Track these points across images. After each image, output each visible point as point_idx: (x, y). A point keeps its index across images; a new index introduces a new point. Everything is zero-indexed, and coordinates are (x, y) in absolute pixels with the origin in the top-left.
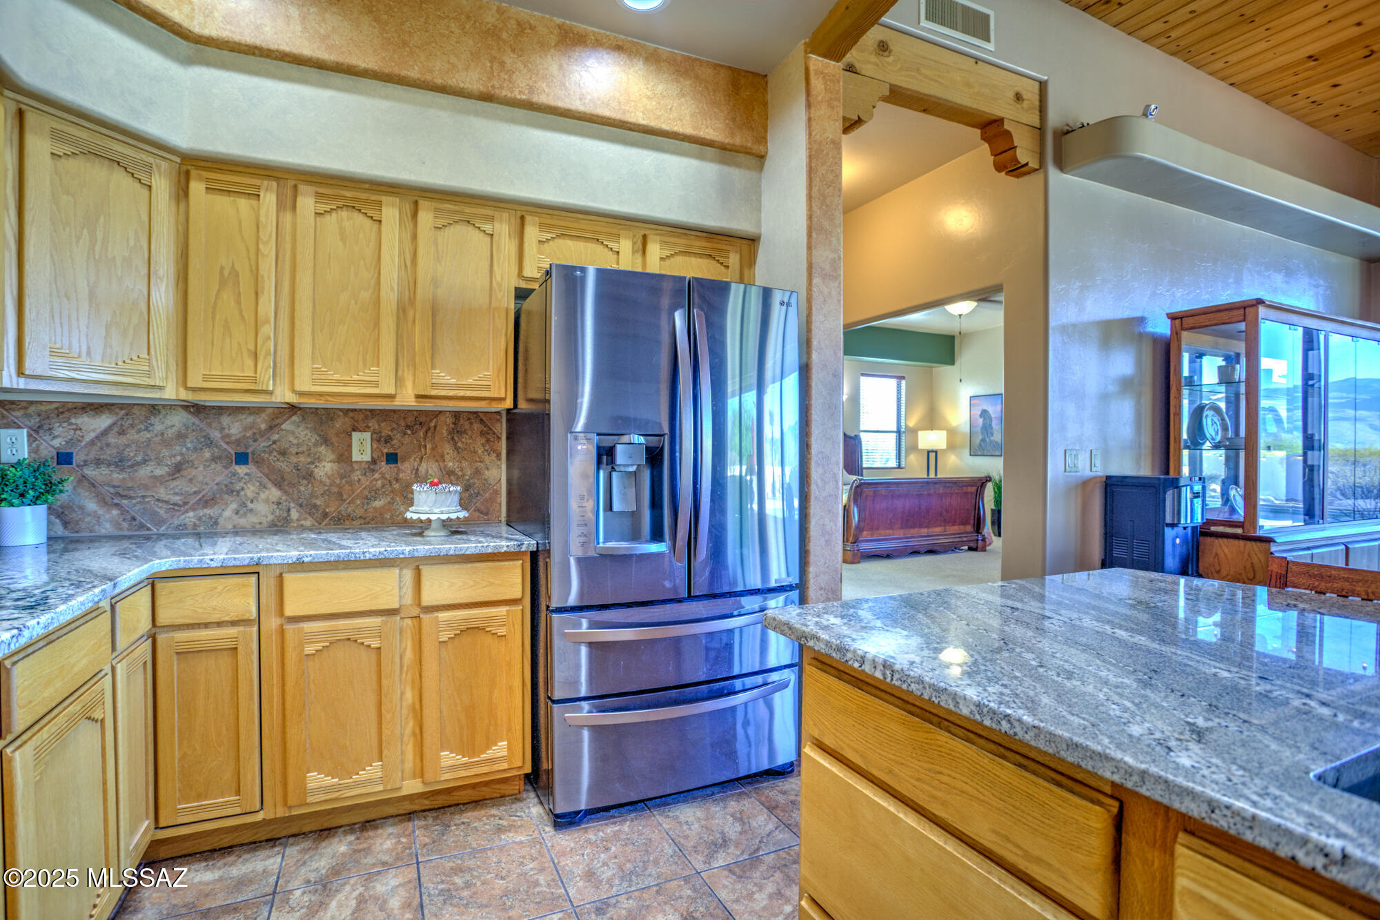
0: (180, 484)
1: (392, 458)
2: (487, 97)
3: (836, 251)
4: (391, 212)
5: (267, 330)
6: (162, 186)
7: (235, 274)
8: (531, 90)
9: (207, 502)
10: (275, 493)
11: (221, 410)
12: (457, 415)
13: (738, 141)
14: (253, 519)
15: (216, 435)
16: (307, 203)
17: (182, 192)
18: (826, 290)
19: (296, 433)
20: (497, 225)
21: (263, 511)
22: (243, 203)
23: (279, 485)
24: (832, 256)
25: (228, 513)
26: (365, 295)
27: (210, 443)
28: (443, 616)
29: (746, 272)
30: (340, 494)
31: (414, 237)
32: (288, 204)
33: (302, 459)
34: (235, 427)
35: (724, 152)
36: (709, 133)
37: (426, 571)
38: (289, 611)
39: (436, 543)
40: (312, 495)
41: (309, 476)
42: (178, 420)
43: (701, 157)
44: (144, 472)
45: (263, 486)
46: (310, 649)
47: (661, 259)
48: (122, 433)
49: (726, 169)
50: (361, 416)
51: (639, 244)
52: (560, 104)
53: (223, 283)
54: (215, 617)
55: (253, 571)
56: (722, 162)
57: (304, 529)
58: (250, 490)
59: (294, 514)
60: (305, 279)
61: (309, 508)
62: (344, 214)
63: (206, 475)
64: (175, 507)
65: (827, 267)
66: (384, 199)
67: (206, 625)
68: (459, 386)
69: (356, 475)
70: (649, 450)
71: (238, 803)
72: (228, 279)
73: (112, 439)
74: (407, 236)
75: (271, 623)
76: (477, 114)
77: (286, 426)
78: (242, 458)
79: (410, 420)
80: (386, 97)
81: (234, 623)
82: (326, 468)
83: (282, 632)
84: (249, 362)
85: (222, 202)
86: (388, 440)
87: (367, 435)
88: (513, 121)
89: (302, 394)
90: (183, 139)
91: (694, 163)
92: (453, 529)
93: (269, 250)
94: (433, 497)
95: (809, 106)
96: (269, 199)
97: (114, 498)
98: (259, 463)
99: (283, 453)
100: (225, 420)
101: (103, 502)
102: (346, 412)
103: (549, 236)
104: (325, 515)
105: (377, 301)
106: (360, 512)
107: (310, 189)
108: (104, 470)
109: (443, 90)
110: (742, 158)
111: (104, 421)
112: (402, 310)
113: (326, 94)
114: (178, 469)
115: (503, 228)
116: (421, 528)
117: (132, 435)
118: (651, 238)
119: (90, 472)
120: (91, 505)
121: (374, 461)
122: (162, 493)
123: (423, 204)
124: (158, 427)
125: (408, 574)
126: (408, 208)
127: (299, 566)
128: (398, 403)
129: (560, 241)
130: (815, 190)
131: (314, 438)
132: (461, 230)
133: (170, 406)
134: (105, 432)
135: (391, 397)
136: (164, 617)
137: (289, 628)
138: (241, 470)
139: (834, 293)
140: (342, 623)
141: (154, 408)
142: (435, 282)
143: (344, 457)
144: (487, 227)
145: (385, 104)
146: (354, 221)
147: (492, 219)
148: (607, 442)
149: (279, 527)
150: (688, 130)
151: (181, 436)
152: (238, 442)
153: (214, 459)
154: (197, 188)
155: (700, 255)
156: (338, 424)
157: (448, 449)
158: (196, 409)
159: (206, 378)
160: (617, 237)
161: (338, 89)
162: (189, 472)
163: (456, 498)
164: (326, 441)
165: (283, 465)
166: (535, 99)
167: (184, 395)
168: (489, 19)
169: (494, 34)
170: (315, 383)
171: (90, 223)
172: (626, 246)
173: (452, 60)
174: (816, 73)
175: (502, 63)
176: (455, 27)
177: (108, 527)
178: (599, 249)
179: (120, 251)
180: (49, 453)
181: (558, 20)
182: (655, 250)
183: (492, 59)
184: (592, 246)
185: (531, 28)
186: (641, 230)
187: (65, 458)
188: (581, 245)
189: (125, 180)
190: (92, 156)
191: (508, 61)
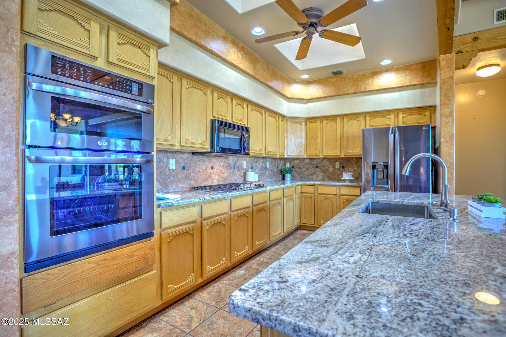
0: (308, 172)
1: (343, 167)
2: (356, 93)
3: (452, 109)
4: (339, 120)
5: (319, 145)
6: (303, 124)
8: (365, 88)
9: (312, 175)
10: (322, 174)
11: (314, 159)
12: (357, 158)
13: (425, 82)
14: (319, 178)
15: (313, 163)
16: (324, 122)
17: (306, 124)
18: (447, 121)
19: (326, 163)
20: (360, 118)
21: (320, 177)
22: (315, 124)
23: (323, 172)
24: (449, 110)
25: (315, 177)
26: (335, 137)
27: (312, 165)
28: (344, 197)
29: (433, 116)
30: (333, 174)
31: (343, 124)
32: (321, 122)
33: (327, 167)
34: (316, 162)
35: (422, 86)
36: (416, 83)
37: (341, 188)
38: (319, 192)
39: (347, 183)
40: (329, 174)
41: (328, 171)
42: (307, 161)
43: (414, 89)
44: (303, 169)
45: (320, 172)
46: (322, 199)
47: (403, 118)
48: (300, 163)
49: (423, 90)
50: (337, 159)
51: (397, 115)
52: (372, 89)
53: (312, 138)
54: (309, 192)
55: (314, 185)
56: (421, 88)
57: (327, 180)
58: (318, 173)
59: (325, 178)
60: (324, 135)
61: (328, 177)
62: (330, 122)
63: (312, 170)
64: (307, 176)
65: (448, 114)
66: (337, 118)
67: (308, 193)
68: (352, 153)
69: (336, 171)
71: (310, 222)
72: (313, 137)
74: (342, 124)
75: (317, 194)
76: (354, 97)
77: (324, 161)
78: (317, 167)
79: (347, 160)
80: (337, 99)
81: (311, 193)
82: (331, 169)
83: (318, 196)
84: (316, 151)
85: (312, 124)
86: (342, 164)
87: (338, 163)
88: (362, 96)
89: (324, 156)
90: (306, 116)
91: (412, 91)
92: (350, 181)
93: (319, 131)
94: (346, 175)
95: (440, 70)
96: (319, 122)
97: (299, 174)
98: (320, 168)
99: (324, 166)
100: (315, 160)
101: (298, 174)
102: (334, 158)
103: (372, 118)
104: (331, 178)
105: (337, 138)
106: (337, 178)
107: (324, 119)
108: (298, 169)
109: (347, 94)
110: (428, 85)
111: (298, 161)
112: (341, 138)
114: (308, 169)
115: (362, 119)
116: (345, 181)
117: (301, 163)
118: (399, 113)
119: (296, 169)
120: (296, 175)
121: (340, 168)
122: (305, 173)
123: (345, 117)
124: (305, 162)
125: (338, 188)
126: (342, 118)
127: (320, 185)
128: (341, 157)
129: (375, 119)
130: (443, 93)
131: (329, 163)
132: (352, 121)
133: (306, 158)
134: (298, 163)
135: (339, 155)
136: (302, 191)
137: (319, 195)
138: (317, 169)
139: (450, 121)
140: (327, 196)
141: (304, 159)
142: (347, 132)
143: (334, 167)
144: (358, 119)
146: (332, 123)
147: (359, 117)
148: (375, 164)
149: (323, 180)
150: (408, 84)
151: (308, 163)
152: (316, 164)
153: (313, 167)
154: (308, 123)
155: (416, 114)
156: (333, 161)
157: (355, 166)
158: (310, 159)
159: (310, 154)
160: (390, 115)
161: (328, 100)
162: (309, 170)
163: (351, 175)
164: (331, 164)
165: (323, 169)
166: (366, 90)
167: (307, 157)
168: (355, 77)
169: (356, 80)
170: (326, 153)
171: (294, 133)
172: (392, 116)
173: (348, 88)
174: (443, 60)
175: (358, 85)
176: (348, 81)
177: (298, 179)
178: (385, 118)
179: (298, 136)
180: (291, 166)
181: (371, 71)
182: (401, 116)
183: (356, 85)
184: (383, 118)
185: (365, 75)
186: (396, 111)
187: (293, 167)
188: (380, 119)
189: (298, 125)
190: (294, 122)
191: (360, 84)
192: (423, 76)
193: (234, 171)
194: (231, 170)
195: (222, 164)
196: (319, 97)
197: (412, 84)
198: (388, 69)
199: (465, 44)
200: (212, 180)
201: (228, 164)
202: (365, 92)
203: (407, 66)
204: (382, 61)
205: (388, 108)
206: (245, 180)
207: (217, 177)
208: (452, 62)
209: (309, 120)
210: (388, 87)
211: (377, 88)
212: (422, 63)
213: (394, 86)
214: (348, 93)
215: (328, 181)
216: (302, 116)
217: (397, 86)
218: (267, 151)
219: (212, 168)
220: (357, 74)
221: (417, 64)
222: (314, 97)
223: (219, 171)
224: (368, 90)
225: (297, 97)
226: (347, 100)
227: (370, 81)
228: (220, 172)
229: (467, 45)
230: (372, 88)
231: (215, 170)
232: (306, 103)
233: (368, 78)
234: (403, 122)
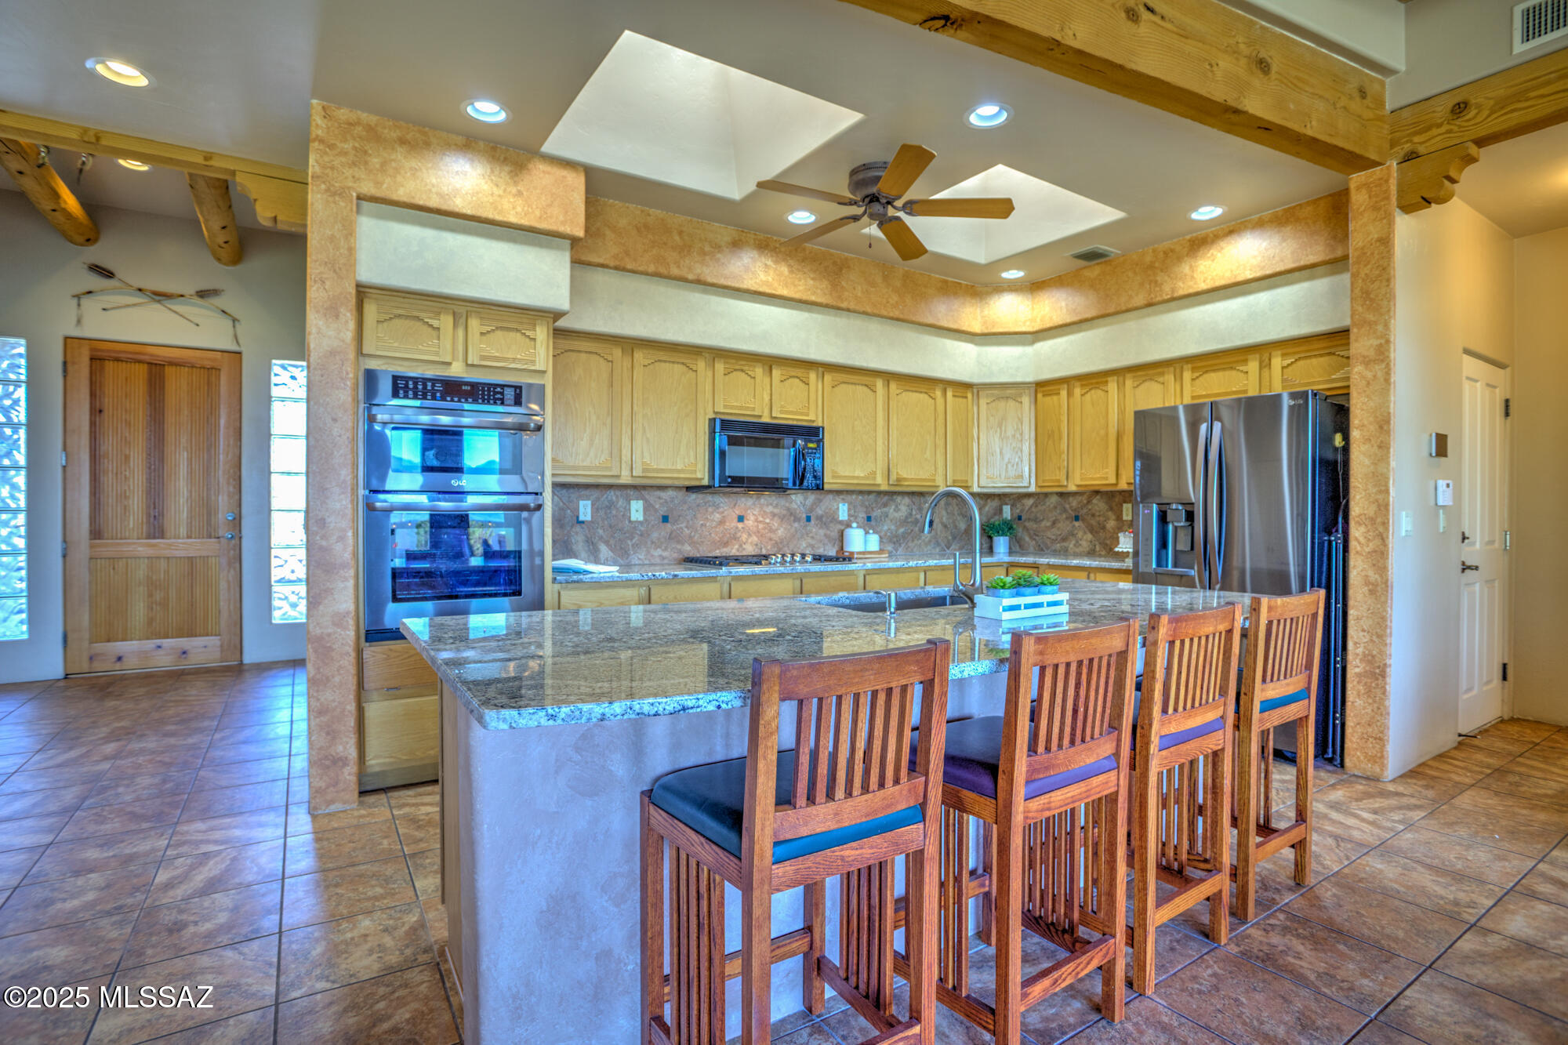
0: (1054, 530)
2: (1150, 305)
3: (1385, 336)
4: (1113, 385)
5: (1064, 456)
6: (1026, 400)
7: (1053, 431)
8: (1173, 290)
9: (1064, 540)
10: (1089, 536)
11: (1069, 494)
14: (1081, 550)
15: (1067, 506)
16: (1078, 391)
17: (1035, 401)
19: (1099, 504)
20: (1166, 377)
21: (1085, 546)
22: (1055, 398)
23: (1091, 533)
24: (1376, 342)
25: (1072, 545)
26: (1102, 432)
27: (1065, 510)
31: (1124, 394)
32: (1071, 393)
33: (1102, 519)
34: (1074, 502)
36: (1312, 259)
40: (1105, 538)
41: (1104, 528)
42: (1054, 499)
43: (1309, 278)
44: (1043, 524)
45: (1085, 533)
47: (1283, 368)
48: (1036, 506)
50: (1127, 495)
51: (1265, 361)
52: (1191, 291)
53: (1049, 437)
57: (1100, 556)
58: (1080, 535)
59: (1098, 548)
60: (1078, 429)
61: (1105, 545)
62: (1093, 392)
63: (1064, 526)
64: (1053, 541)
65: (1372, 353)
66: (1109, 379)
69: (1125, 528)
72: (1051, 434)
73: (1033, 509)
74: (1121, 395)
76: (1149, 315)
77: (1095, 501)
78: (1077, 518)
80: (1105, 325)
82: (1112, 524)
84: (1059, 473)
85: (1048, 399)
87: (1130, 505)
88: (1170, 311)
89: (1078, 486)
90: (1030, 379)
91: (1306, 285)
93: (1065, 417)
95: (1354, 220)
96: (1064, 393)
97: (1034, 536)
98: (1083, 520)
99: (1093, 515)
100: (1071, 499)
101: (1031, 537)
102: (1118, 493)
103: (1197, 374)
105: (1107, 435)
107: (1078, 384)
108: (1032, 523)
109: (1128, 310)
111: (1031, 502)
112: (1119, 437)
114: (1054, 523)
115: (1169, 378)
117: (1040, 508)
118: (1273, 354)
119: (1027, 524)
120: (1026, 539)
122: (1049, 534)
123: (1128, 375)
124: (1048, 503)
126: (1120, 381)
129: (1205, 376)
131: (1106, 507)
132: (1147, 384)
134: (1031, 506)
135: (1116, 485)
138: (1077, 524)
139: (1380, 374)
143: (1119, 518)
144: (1161, 379)
145: (1109, 328)
146: (1096, 394)
147: (1162, 374)
149: (1091, 553)
150: (1290, 265)
151: (1055, 508)
152: (1075, 510)
153: (1067, 518)
154: (1040, 396)
155: (1321, 355)
156: (1116, 500)
159: (1044, 481)
160: (1245, 361)
161: (1085, 330)
162: (1059, 525)
164: (1111, 509)
165: (1093, 522)
166: (1176, 295)
168: (1148, 259)
169: (1151, 266)
170: (1082, 479)
171: (1000, 425)
172: (1253, 366)
173: (1130, 292)
174: (1358, 188)
175: (1156, 282)
176: (1130, 274)
177: (1031, 549)
178: (1234, 373)
179: (1010, 433)
180: (1015, 515)
181: (1188, 237)
182: (1277, 362)
183: (1150, 282)
184: (1227, 373)
185: (1172, 251)
186: (1264, 350)
187: (1020, 518)
188: (1221, 374)
189: (1011, 403)
190: (999, 398)
191: (1159, 278)
192: (1334, 238)
193: (806, 526)
194: (796, 525)
195: (770, 509)
196: (1061, 323)
197: (1302, 263)
198: (1229, 228)
199: (1429, 128)
200: (741, 546)
201: (788, 509)
202: (1173, 299)
203: (1286, 211)
204: (1195, 209)
205: (1238, 342)
206: (842, 548)
207: (755, 539)
208: (1387, 191)
209: (1043, 387)
210: (1233, 280)
211: (1203, 286)
212: (1330, 195)
213: (1249, 275)
214: (1130, 306)
215: (1105, 556)
216: (1019, 379)
217: (1258, 274)
218: (893, 477)
219: (741, 519)
220: (1154, 251)
221: (1315, 202)
222: (1048, 325)
223: (761, 526)
224: (1181, 292)
225: (1001, 330)
226: (1131, 325)
227: (1185, 268)
228: (764, 528)
229: (1435, 131)
230: (1190, 287)
231: (750, 522)
232: (1033, 343)
233: (1180, 259)
234: (1284, 381)
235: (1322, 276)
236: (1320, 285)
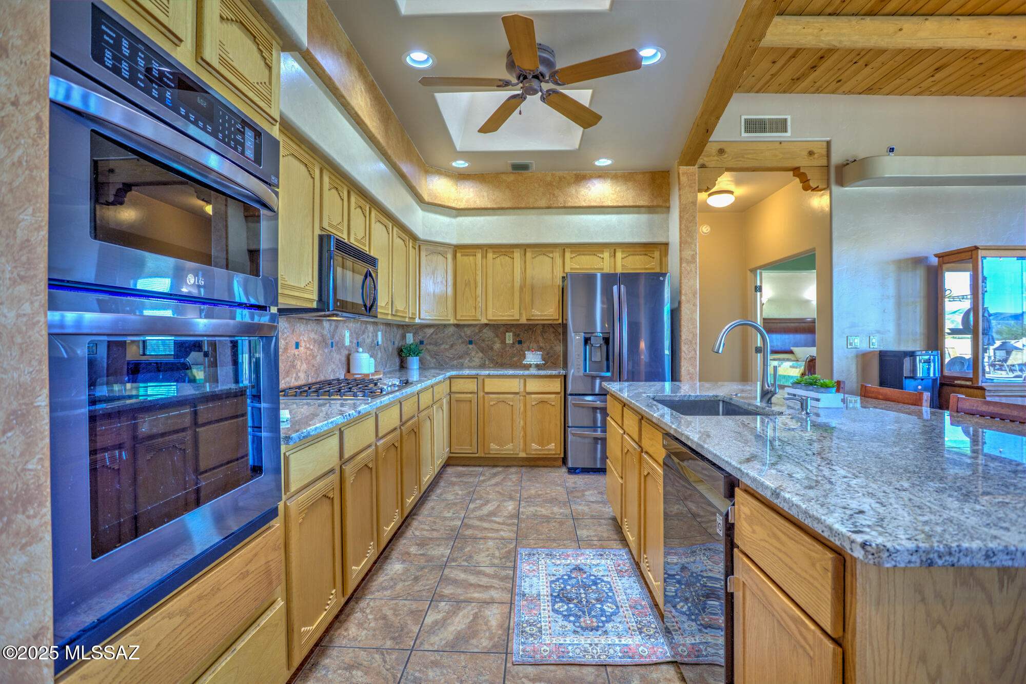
0: (453, 351)
1: (520, 342)
2: (549, 208)
3: (695, 250)
4: (517, 255)
5: (479, 299)
6: (450, 256)
7: (469, 281)
8: (565, 202)
9: (460, 357)
10: (481, 355)
11: (464, 326)
12: (544, 325)
13: (655, 203)
14: (474, 364)
15: (463, 334)
16: (490, 255)
17: (455, 257)
18: (689, 269)
19: (488, 333)
20: (554, 254)
21: (477, 361)
22: (471, 258)
23: (482, 352)
24: (692, 253)
25: (466, 361)
26: (509, 285)
27: (461, 337)
28: (533, 396)
29: (664, 259)
30: (502, 356)
31: (525, 262)
32: (485, 256)
33: (489, 342)
34: (468, 331)
35: (650, 209)
36: (642, 203)
37: (528, 380)
38: (486, 390)
39: (533, 371)
40: (493, 356)
41: (492, 349)
42: (452, 329)
43: (638, 213)
44: (442, 347)
45: (477, 352)
46: (492, 403)
47: (622, 258)
48: (436, 334)
49: (651, 215)
50: (509, 327)
51: (613, 253)
52: (576, 205)
53: (466, 285)
54: (466, 391)
55: (476, 377)
56: (649, 213)
57: (489, 368)
58: (473, 354)
59: (487, 363)
60: (490, 281)
61: (492, 360)
62: (502, 257)
63: (460, 348)
64: (451, 359)
65: (690, 258)
66: (515, 250)
67: (463, 393)
68: (541, 315)
69: (507, 349)
70: (604, 338)
71: (471, 450)
72: (467, 284)
73: (434, 336)
74: (523, 262)
75: (481, 394)
76: (546, 214)
77: (484, 331)
78: (471, 342)
79: (526, 328)
80: (514, 215)
81: (471, 393)
82: (497, 346)
83: (484, 397)
84: (474, 310)
85: (466, 258)
86: (518, 335)
87: (511, 334)
88: (559, 214)
89: (489, 320)
90: (454, 241)
91: (636, 216)
92: (538, 367)
93: (479, 273)
94: (531, 356)
95: (680, 189)
96: (479, 256)
97: (434, 355)
98: (476, 344)
99: (483, 340)
100: (466, 329)
101: (432, 357)
102: (504, 325)
103: (574, 255)
104: (497, 363)
105: (513, 286)
106: (509, 362)
107: (490, 250)
108: (432, 346)
109: (533, 208)
110: (659, 209)
111: (431, 330)
112: (522, 288)
113: (495, 218)
114: (452, 346)
115: (557, 255)
116: (528, 367)
117: (439, 335)
118: (617, 250)
119: (428, 347)
120: (429, 358)
121: (514, 343)
122: (447, 354)
123: (528, 250)
124: (446, 332)
125: (522, 381)
126: (523, 252)
127: (489, 376)
128: (520, 322)
129: (578, 257)
130: (683, 225)
131: (493, 335)
132: (541, 258)
133: (450, 325)
134: (432, 334)
135: (518, 320)
136: (453, 389)
137: (486, 396)
138: (470, 346)
139: (693, 269)
140: (501, 396)
141: (445, 326)
142: (533, 278)
143: (503, 342)
144: (551, 255)
145: (514, 217)
146: (505, 259)
147: (552, 252)
148: (588, 336)
149: (482, 366)
150: (631, 204)
151: (453, 335)
152: (469, 337)
153: (462, 343)
154: (459, 255)
155: (641, 255)
156: (501, 330)
157: (540, 339)
158: (457, 326)
159: (462, 316)
160: (602, 252)
161: (499, 215)
162: (455, 347)
163: (540, 357)
164: (497, 336)
165: (483, 345)
167: (456, 322)
168: (549, 179)
169: (550, 184)
170: (493, 316)
171: (433, 273)
172: (606, 255)
173: (536, 197)
174: (683, 174)
175: (554, 194)
176: (536, 185)
177: (433, 365)
178: (595, 257)
179: (439, 280)
180: (417, 341)
181: (575, 172)
182: (619, 255)
183: (550, 194)
184: (592, 257)
185: (564, 178)
186: (613, 247)
187: (422, 342)
188: (588, 257)
189: (440, 257)
190: (433, 253)
191: (556, 193)
192: (653, 194)
193: (331, 351)
194: (326, 351)
195: (313, 335)
196: (483, 206)
197: (637, 204)
198: (602, 174)
199: (709, 156)
200: (297, 375)
201: (322, 336)
202: (565, 207)
203: (630, 173)
204: (598, 159)
205: (601, 240)
206: (348, 371)
207: (305, 366)
208: (695, 179)
209: (458, 249)
210: (601, 205)
211: (584, 204)
212: (651, 172)
213: (610, 204)
214: (536, 205)
215: (493, 367)
216: (448, 241)
217: (615, 204)
218: (394, 310)
219: (297, 345)
220: (552, 175)
221: (644, 173)
222: (472, 206)
223: (308, 352)
224: (569, 204)
225: (440, 203)
226: (532, 218)
227: (573, 190)
228: (310, 355)
229: (712, 158)
230: (576, 202)
231: (302, 349)
232: (456, 216)
233: (569, 184)
234: (623, 265)
235: (644, 213)
236: (643, 218)
